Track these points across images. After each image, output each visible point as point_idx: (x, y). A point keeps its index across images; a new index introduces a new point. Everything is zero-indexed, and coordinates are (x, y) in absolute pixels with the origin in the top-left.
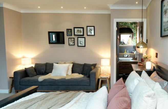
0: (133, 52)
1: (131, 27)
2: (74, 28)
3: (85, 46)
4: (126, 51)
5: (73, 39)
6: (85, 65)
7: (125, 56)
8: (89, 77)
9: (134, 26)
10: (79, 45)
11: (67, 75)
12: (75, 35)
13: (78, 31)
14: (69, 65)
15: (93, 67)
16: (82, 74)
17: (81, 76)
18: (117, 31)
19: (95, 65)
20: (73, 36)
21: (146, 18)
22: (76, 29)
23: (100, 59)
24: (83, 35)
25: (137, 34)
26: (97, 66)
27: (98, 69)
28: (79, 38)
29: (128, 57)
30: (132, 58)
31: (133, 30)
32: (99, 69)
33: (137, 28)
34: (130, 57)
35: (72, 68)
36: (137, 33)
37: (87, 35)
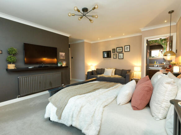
0: (163, 63)
1: (161, 44)
2: (117, 48)
3: (123, 59)
4: (155, 62)
5: (116, 55)
6: (123, 70)
7: (155, 66)
8: (125, 78)
9: (164, 42)
10: (120, 58)
11: (112, 75)
12: (117, 52)
13: (119, 49)
14: (113, 70)
15: (128, 72)
16: (121, 76)
17: (120, 77)
18: (147, 46)
19: (129, 71)
20: (116, 53)
21: (176, 32)
22: (118, 49)
23: (133, 67)
24: (122, 52)
25: (167, 49)
26: (131, 71)
27: (131, 73)
28: (119, 54)
29: (157, 66)
30: (162, 68)
31: (163, 45)
32: (133, 73)
33: (167, 44)
34: (160, 67)
35: (115, 72)
36: (167, 47)
37: (125, 51)
